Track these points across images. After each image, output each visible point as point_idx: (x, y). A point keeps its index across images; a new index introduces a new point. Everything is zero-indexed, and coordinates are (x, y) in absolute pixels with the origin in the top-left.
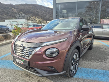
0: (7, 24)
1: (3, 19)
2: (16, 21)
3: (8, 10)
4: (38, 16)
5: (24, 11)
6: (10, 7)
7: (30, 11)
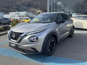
0: (11, 16)
1: (8, 12)
2: (19, 13)
3: (12, 4)
4: (38, 8)
5: (26, 4)
6: (14, 1)
7: (31, 4)
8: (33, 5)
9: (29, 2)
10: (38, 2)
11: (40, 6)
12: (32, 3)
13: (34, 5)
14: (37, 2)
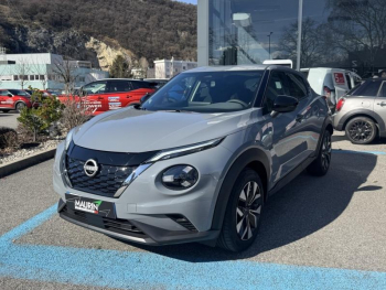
4: (113, 36)
8: (84, 20)
9: (66, 7)
10: (108, 9)
11: (122, 27)
12: (83, 11)
13: (92, 20)
14: (105, 10)
